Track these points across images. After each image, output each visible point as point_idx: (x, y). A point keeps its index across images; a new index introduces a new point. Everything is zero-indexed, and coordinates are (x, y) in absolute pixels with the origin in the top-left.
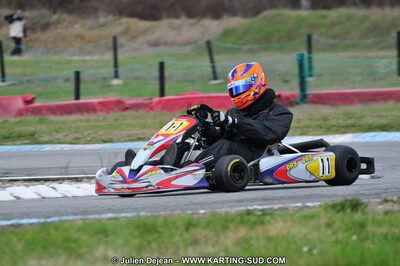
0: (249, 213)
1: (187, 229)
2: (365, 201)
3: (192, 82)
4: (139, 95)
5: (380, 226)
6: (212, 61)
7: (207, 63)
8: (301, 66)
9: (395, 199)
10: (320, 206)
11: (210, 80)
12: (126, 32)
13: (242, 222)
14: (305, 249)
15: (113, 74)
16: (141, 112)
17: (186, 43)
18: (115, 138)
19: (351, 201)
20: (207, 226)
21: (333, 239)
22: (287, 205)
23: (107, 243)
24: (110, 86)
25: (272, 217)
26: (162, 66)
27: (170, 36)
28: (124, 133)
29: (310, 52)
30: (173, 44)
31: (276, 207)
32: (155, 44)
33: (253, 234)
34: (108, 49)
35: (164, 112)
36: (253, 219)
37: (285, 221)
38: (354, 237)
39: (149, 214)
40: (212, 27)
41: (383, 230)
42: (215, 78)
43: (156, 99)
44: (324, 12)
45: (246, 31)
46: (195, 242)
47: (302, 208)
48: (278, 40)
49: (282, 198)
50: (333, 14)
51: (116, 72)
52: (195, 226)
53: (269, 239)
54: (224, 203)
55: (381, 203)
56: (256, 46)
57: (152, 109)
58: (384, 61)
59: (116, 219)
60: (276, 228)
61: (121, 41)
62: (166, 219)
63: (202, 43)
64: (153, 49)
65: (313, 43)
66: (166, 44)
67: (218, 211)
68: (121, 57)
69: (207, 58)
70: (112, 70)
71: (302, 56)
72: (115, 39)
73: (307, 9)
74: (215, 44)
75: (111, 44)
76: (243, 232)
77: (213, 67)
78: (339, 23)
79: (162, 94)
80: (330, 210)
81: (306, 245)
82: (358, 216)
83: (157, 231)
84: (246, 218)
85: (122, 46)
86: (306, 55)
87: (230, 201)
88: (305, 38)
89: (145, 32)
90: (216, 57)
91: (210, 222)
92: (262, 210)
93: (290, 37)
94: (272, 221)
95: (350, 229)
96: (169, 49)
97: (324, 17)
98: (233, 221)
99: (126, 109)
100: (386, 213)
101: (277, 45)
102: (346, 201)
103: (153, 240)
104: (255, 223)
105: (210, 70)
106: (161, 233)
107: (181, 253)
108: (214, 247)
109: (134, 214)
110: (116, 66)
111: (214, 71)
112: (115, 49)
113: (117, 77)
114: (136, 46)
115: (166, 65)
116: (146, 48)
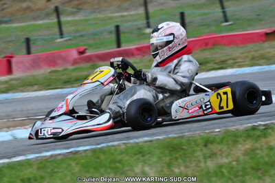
0: (254, 128)
1: (206, 146)
3: (208, 26)
6: (223, 7)
7: (218, 10)
11: (222, 22)
13: (249, 136)
15: (146, 25)
20: (221, 142)
23: (144, 161)
24: (144, 34)
25: (273, 131)
26: (182, 15)
33: (257, 145)
36: (257, 133)
39: (176, 135)
42: (226, 21)
46: (212, 155)
51: (148, 23)
52: (212, 142)
53: (271, 148)
59: (151, 141)
67: (230, 129)
68: (151, 10)
69: (219, 5)
70: (145, 21)
76: (248, 145)
77: (224, 12)
83: (182, 149)
84: (252, 133)
85: (151, 2)
90: (226, 4)
91: (224, 138)
92: (264, 125)
94: (272, 133)
98: (241, 137)
103: (180, 156)
104: (259, 136)
105: (221, 15)
106: (186, 150)
107: (202, 165)
108: (227, 158)
109: (165, 136)
110: (147, 17)
111: (225, 15)
112: (145, 5)
113: (149, 27)
114: (162, 1)
115: (186, 14)
116: (170, 2)
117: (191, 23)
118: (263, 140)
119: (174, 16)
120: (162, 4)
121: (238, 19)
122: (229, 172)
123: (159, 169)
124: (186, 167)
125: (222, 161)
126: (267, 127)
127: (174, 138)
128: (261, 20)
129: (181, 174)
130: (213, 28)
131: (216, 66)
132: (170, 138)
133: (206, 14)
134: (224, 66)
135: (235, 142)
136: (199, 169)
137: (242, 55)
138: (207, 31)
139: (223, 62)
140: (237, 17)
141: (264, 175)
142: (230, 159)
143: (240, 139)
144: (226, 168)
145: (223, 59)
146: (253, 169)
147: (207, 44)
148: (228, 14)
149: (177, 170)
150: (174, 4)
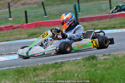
0: (56, 63)
1: (34, 71)
3: (38, 17)
6: (44, 9)
7: (42, 10)
8: (75, 9)
9: (107, 54)
10: (81, 59)
11: (44, 16)
13: (54, 67)
14: (76, 75)
15: (9, 16)
17: (35, 3)
18: (11, 39)
19: (92, 56)
20: (41, 69)
21: (86, 70)
22: (70, 59)
23: (6, 78)
25: (64, 64)
26: (26, 12)
28: (14, 37)
29: (79, 4)
31: (66, 60)
33: (58, 71)
35: (28, 29)
36: (58, 65)
37: (69, 65)
38: (93, 69)
39: (21, 66)
41: (103, 66)
42: (46, 15)
43: (25, 24)
46: (37, 75)
47: (75, 60)
51: (10, 15)
52: (37, 70)
53: (63, 72)
54: (48, 60)
55: (102, 56)
56: (60, 3)
57: (23, 28)
58: (104, 5)
59: (9, 69)
60: (66, 68)
61: (11, 4)
62: (27, 68)
63: (40, 3)
66: (28, 4)
67: (46, 63)
68: (11, 10)
69: (43, 8)
70: (9, 15)
71: (75, 5)
72: (9, 4)
76: (53, 71)
77: (45, 11)
79: (27, 22)
80: (85, 60)
81: (76, 73)
82: (94, 62)
83: (23, 73)
84: (55, 65)
85: (12, 6)
86: (77, 5)
90: (46, 8)
92: (61, 62)
94: (64, 66)
95: (92, 66)
96: (29, 6)
98: (50, 67)
99: (14, 29)
100: (104, 59)
101: (67, 2)
102: (90, 56)
103: (23, 76)
104: (58, 67)
105: (44, 12)
106: (25, 73)
107: (32, 80)
109: (16, 67)
110: (10, 13)
111: (45, 13)
112: (9, 7)
113: (10, 17)
114: (17, 6)
115: (27, 12)
116: (21, 6)
117: (30, 15)
118: (60, 68)
119: (23, 12)
120: (17, 7)
121: (51, 15)
123: (13, 82)
124: (25, 81)
126: (62, 63)
127: (20, 68)
130: (40, 18)
133: (36, 12)
135: (48, 69)
138: (37, 19)
140: (51, 13)
142: (45, 77)
147: (37, 26)
148: (47, 12)
149: (21, 82)
150: (22, 7)
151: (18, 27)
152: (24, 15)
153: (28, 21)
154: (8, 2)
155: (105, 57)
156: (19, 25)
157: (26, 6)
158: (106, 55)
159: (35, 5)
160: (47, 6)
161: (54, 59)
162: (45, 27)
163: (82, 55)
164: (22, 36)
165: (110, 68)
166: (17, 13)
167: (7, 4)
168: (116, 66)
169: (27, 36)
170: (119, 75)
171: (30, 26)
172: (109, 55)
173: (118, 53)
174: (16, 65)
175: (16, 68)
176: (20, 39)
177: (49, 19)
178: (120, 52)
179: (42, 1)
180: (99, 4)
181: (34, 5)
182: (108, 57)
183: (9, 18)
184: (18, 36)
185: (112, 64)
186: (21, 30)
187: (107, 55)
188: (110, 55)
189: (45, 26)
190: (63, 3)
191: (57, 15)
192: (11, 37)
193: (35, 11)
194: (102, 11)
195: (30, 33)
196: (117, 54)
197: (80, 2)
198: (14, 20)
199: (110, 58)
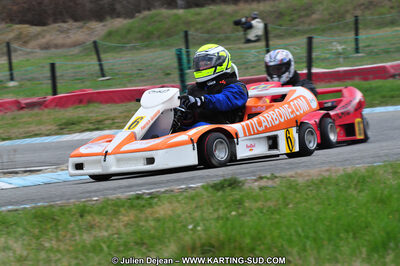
0: (138, 197)
1: (82, 216)
2: (242, 179)
3: (82, 80)
4: (34, 95)
5: (256, 201)
6: (99, 60)
7: (95, 62)
8: (180, 59)
9: (269, 175)
10: (203, 187)
11: (98, 77)
12: (18, 38)
13: (132, 207)
14: (190, 227)
15: (8, 77)
16: (36, 110)
17: (75, 45)
18: (13, 136)
19: (230, 180)
20: (100, 212)
21: (216, 215)
22: (173, 188)
23: (8, 233)
24: (6, 88)
25: (159, 200)
26: (53, 66)
27: (60, 39)
28: (21, 130)
29: (187, 47)
30: (63, 46)
31: (163, 190)
32: (46, 47)
33: (143, 216)
34: (3, 54)
35: (57, 109)
36: (142, 202)
37: (170, 203)
38: (234, 213)
39: (46, 204)
40: (98, 29)
41: (259, 204)
42: (103, 76)
43: (50, 97)
44: (197, 10)
45: (129, 31)
46: (91, 227)
47: (186, 189)
48: (159, 37)
49: (168, 181)
50: (206, 11)
51: (11, 75)
52: (89, 212)
53: (158, 220)
54: (115, 189)
55: (256, 181)
56: (138, 44)
57: (46, 107)
58: (253, 51)
59: (16, 210)
60: (163, 210)
61: (14, 45)
62: (62, 208)
63: (89, 43)
64: (45, 51)
65: (190, 38)
66: (56, 46)
67: (110, 197)
68: (15, 61)
69: (95, 57)
70: (8, 73)
71: (180, 51)
72: (8, 45)
73: (182, 8)
74: (101, 43)
75: (5, 50)
76: (132, 214)
77: (101, 65)
78: (212, 19)
79: (55, 92)
80: (210, 190)
81: (191, 223)
82: (236, 194)
83: (54, 219)
84: (135, 202)
85: (16, 50)
86: (184, 50)
87: (120, 188)
88: (182, 34)
89: (36, 36)
90: (103, 56)
91: (103, 207)
92: (149, 194)
93: (169, 34)
94: (159, 203)
95: (230, 206)
96: (59, 51)
97: (199, 14)
98: (123, 206)
99: (22, 108)
100: (261, 189)
101: (158, 42)
102: (225, 180)
103: (51, 228)
104: (144, 206)
105: (98, 68)
106: (58, 221)
107: (77, 238)
108: (107, 231)
109: (33, 205)
110: (11, 69)
111: (102, 69)
112: (9, 54)
113: (12, 79)
114: (29, 50)
115: (57, 66)
116: (37, 50)
117: (62, 76)
118: (149, 210)
119: (43, 67)
120: (28, 53)
121: (117, 74)
122: (108, 247)
123: (25, 242)
124: (58, 240)
125: (100, 234)
126: (153, 196)
127: (45, 207)
128: (143, 76)
129: (51, 249)
130: (88, 83)
131: (91, 127)
132: (39, 207)
133: (79, 67)
134: (101, 126)
135: (116, 213)
136: (74, 243)
137: (121, 115)
138: (81, 86)
139: (100, 122)
140: (116, 71)
141: (150, 251)
142: (110, 232)
143: (122, 210)
144: (104, 242)
145: (100, 118)
146: (137, 243)
147: (81, 102)
148: (106, 68)
149: (47, 245)
150: (41, 53)
151: (31, 106)
152: (48, 74)
153: (59, 90)
154: (7, 40)
155: (263, 183)
156: (35, 99)
157: (53, 50)
158: (266, 177)
159: (76, 50)
160: (105, 52)
161: (130, 186)
162: (102, 106)
163: (202, 178)
164: (43, 128)
165: (276, 211)
166: (29, 68)
167: (5, 44)
168: (291, 206)
169: (54, 128)
170: (300, 230)
171: (62, 103)
172: (274, 177)
173: (296, 173)
174: (32, 201)
175: (34, 208)
176: (36, 135)
177: (110, 86)
178: (299, 171)
179: (93, 40)
180: (240, 48)
181: (72, 49)
182: (270, 183)
183: (7, 81)
184: (34, 128)
185: (280, 202)
186: (41, 112)
187: (268, 178)
188: (276, 177)
189: (102, 102)
190: (147, 46)
191: (131, 75)
192: (15, 130)
193: (75, 63)
194: (247, 68)
195: (64, 121)
196: (292, 177)
197: (190, 44)
198: (21, 86)
199: (275, 185)
